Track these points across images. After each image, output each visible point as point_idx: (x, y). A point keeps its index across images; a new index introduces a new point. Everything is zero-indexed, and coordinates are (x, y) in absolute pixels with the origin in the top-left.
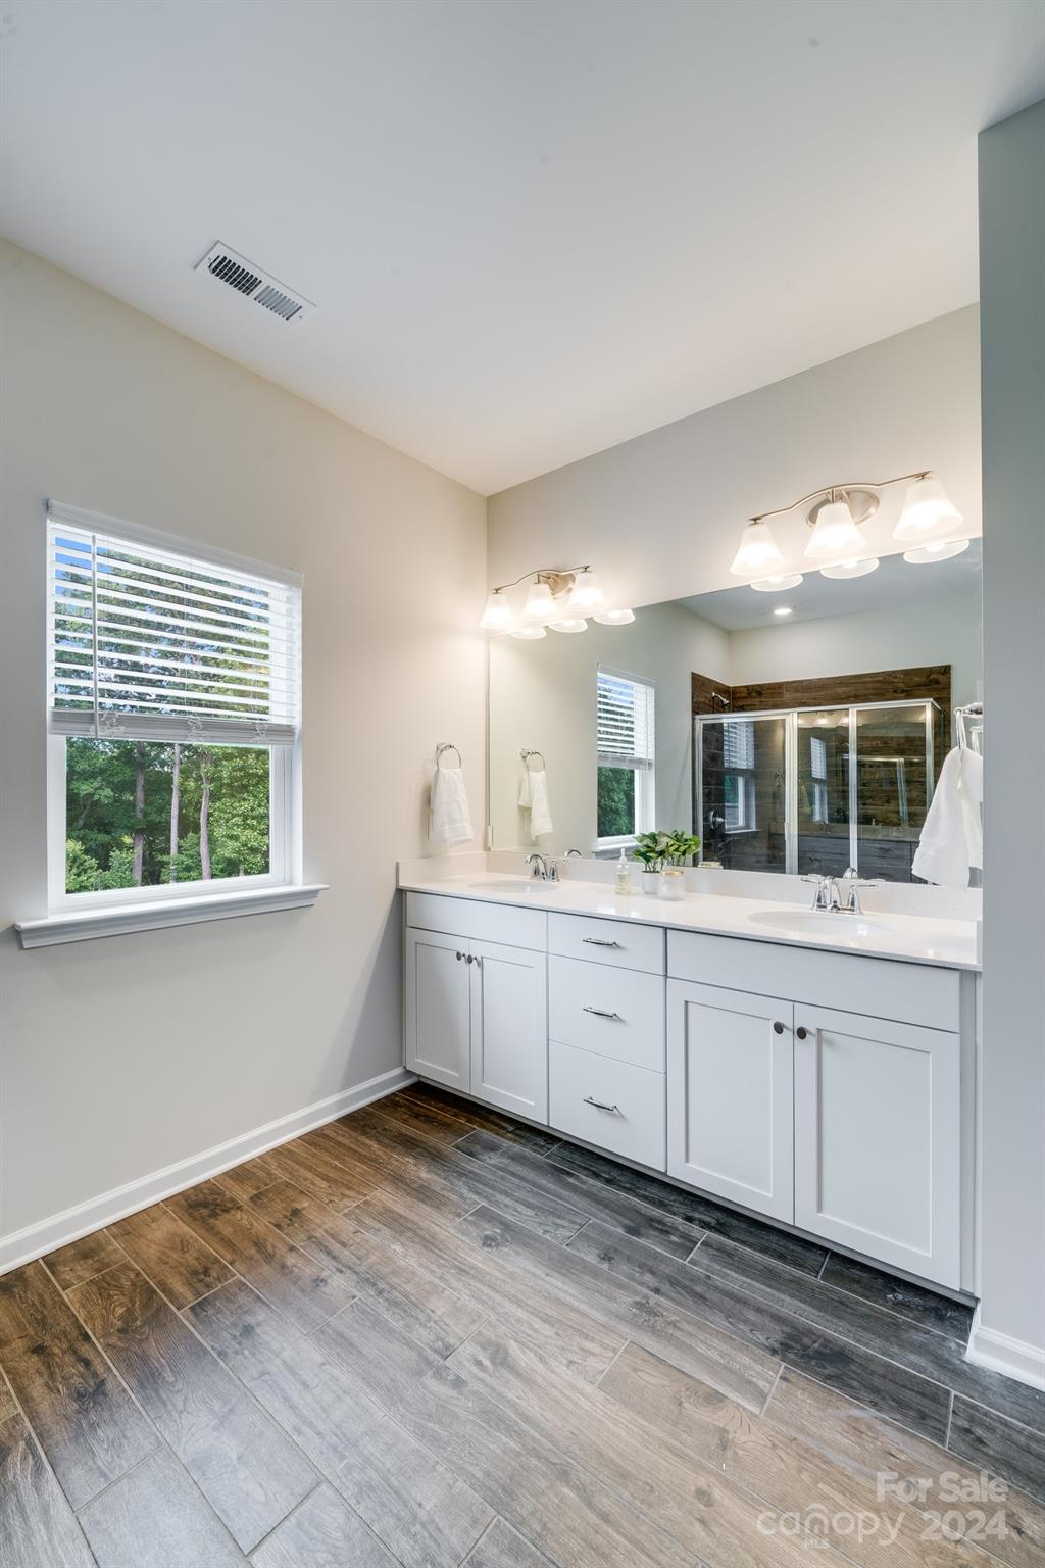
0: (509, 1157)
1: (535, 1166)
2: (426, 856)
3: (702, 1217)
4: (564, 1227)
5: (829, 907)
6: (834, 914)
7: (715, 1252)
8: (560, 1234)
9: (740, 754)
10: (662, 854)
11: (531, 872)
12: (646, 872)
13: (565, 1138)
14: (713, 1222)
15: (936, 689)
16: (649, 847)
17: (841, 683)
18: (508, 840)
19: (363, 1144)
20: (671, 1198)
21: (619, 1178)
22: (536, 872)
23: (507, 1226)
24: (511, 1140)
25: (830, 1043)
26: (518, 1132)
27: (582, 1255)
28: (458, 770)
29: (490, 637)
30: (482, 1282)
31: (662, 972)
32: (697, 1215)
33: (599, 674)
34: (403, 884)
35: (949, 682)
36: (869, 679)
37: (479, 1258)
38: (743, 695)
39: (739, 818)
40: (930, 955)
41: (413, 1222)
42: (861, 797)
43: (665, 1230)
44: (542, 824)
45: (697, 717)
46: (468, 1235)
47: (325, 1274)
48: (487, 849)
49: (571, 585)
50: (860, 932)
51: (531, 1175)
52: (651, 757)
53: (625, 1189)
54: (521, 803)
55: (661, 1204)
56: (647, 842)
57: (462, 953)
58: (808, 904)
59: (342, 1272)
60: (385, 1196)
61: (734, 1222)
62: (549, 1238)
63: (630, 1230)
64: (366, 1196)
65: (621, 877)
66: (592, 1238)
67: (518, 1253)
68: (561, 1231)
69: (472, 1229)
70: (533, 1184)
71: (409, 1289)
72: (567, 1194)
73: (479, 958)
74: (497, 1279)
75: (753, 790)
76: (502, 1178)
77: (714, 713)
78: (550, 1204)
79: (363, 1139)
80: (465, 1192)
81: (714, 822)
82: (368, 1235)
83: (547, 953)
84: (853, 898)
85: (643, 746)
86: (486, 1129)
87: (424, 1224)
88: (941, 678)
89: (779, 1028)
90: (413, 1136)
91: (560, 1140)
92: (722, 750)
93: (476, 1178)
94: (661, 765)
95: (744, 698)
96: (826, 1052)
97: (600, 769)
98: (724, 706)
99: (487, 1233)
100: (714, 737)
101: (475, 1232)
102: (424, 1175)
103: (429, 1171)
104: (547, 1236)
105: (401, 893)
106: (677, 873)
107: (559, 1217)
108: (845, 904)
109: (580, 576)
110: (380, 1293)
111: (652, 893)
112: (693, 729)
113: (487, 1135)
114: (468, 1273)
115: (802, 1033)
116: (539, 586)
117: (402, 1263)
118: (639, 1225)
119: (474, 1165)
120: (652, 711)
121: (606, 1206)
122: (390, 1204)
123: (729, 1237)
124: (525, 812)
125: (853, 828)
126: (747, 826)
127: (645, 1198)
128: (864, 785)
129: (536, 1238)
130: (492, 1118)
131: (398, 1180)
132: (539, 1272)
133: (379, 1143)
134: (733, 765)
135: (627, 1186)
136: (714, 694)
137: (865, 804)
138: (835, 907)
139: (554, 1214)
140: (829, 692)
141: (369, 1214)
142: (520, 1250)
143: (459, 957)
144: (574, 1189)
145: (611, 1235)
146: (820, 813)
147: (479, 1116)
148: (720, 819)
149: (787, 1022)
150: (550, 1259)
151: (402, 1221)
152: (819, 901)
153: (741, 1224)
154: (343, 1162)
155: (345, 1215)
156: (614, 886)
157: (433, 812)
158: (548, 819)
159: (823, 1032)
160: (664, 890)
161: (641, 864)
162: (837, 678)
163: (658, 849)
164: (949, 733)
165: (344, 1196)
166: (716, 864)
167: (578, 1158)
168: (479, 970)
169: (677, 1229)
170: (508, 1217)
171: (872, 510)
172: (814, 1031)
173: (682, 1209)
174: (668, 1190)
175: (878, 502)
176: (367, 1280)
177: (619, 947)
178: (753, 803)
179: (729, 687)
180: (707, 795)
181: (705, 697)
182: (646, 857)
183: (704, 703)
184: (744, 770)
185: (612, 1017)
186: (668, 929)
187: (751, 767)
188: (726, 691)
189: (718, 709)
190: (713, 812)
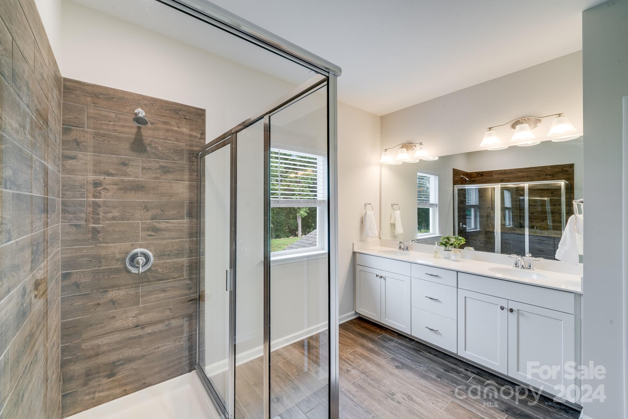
0: (398, 344)
1: (407, 347)
2: (361, 241)
3: (471, 370)
4: (422, 366)
5: (520, 267)
6: (522, 270)
7: (478, 381)
8: (422, 368)
9: (473, 199)
10: (452, 244)
11: (398, 248)
12: (445, 250)
13: (416, 340)
14: (476, 372)
15: (567, 174)
16: (446, 242)
17: (520, 171)
18: (387, 236)
19: (348, 334)
20: (459, 363)
21: (438, 355)
22: (400, 248)
23: (403, 364)
24: (397, 338)
25: (523, 315)
26: (399, 336)
27: (430, 375)
28: (372, 212)
29: (381, 165)
30: (399, 378)
31: (456, 286)
32: (469, 369)
33: (418, 173)
34: (355, 250)
35: (573, 171)
36: (534, 170)
37: (396, 371)
38: (475, 176)
39: (472, 225)
40: (563, 287)
41: (371, 358)
42: (530, 218)
43: (458, 372)
44: (399, 230)
45: (455, 186)
46: (391, 364)
47: (349, 369)
48: (380, 238)
49: (414, 148)
50: (533, 277)
51: (407, 350)
52: (437, 202)
53: (441, 358)
54: (391, 222)
55: (455, 364)
56: (446, 240)
57: (378, 275)
58: (512, 265)
59: (354, 369)
60: (359, 350)
61: (484, 373)
62: (418, 369)
63: (445, 370)
64: (354, 349)
65: (436, 252)
66: (433, 371)
67: (408, 372)
68: (421, 368)
69: (391, 363)
70: (408, 353)
71: (376, 377)
72: (421, 357)
73: (384, 277)
74: (403, 378)
75: (478, 214)
76: (397, 350)
77: (462, 184)
78: (416, 359)
79: (347, 332)
80: (386, 352)
81: (462, 227)
82: (359, 360)
83: (411, 277)
84: (530, 264)
85: (434, 198)
86: (387, 334)
87: (376, 359)
88: (569, 169)
89: (502, 308)
90: (363, 333)
91: (415, 340)
92: (465, 198)
93: (389, 349)
94: (441, 205)
95: (475, 177)
96: (521, 318)
97: (418, 208)
98: (466, 181)
99: (396, 365)
100: (462, 194)
101: (393, 364)
102: (371, 346)
103: (372, 344)
104: (417, 368)
105: (354, 253)
106: (458, 252)
107: (420, 363)
108: (527, 266)
109: (418, 146)
110: (368, 376)
111: (448, 258)
112: (454, 191)
113: (388, 336)
114: (394, 375)
115: (511, 310)
116: (402, 149)
117: (372, 369)
118: (448, 370)
119: (386, 345)
120: (437, 185)
121: (436, 362)
122: (362, 352)
123: (482, 377)
124: (393, 226)
125: (527, 231)
126: (476, 228)
127: (449, 362)
128: (531, 213)
129: (414, 369)
130: (389, 331)
131: (363, 346)
132: (417, 378)
133: (353, 334)
134: (470, 204)
135: (442, 357)
136: (462, 176)
137: (532, 222)
138: (523, 267)
139: (418, 363)
140: (515, 175)
141: (357, 354)
142: (409, 371)
143: (377, 276)
144: (423, 356)
145: (439, 371)
146: (509, 223)
147: (383, 329)
148: (465, 226)
149: (505, 306)
150: (419, 375)
151: (367, 358)
152: (516, 264)
153: (486, 374)
154: (343, 339)
155: (349, 354)
156: (433, 255)
157: (364, 226)
158: (401, 228)
159: (520, 311)
160: (453, 257)
161: (443, 248)
162: (518, 169)
163: (450, 243)
164: (573, 192)
165: (347, 349)
166: (472, 248)
167: (423, 347)
168: (384, 281)
169: (463, 373)
170: (402, 361)
171: (538, 124)
172: (516, 310)
173: (463, 367)
174: (457, 360)
175: (541, 122)
176: (363, 372)
177: (439, 277)
178: (478, 219)
179: (468, 173)
180: (459, 216)
181: (459, 178)
182: (445, 245)
183: (458, 180)
184: (474, 205)
185: (436, 300)
186: (457, 272)
187: (477, 204)
188: (467, 174)
189: (464, 182)
190: (461, 223)
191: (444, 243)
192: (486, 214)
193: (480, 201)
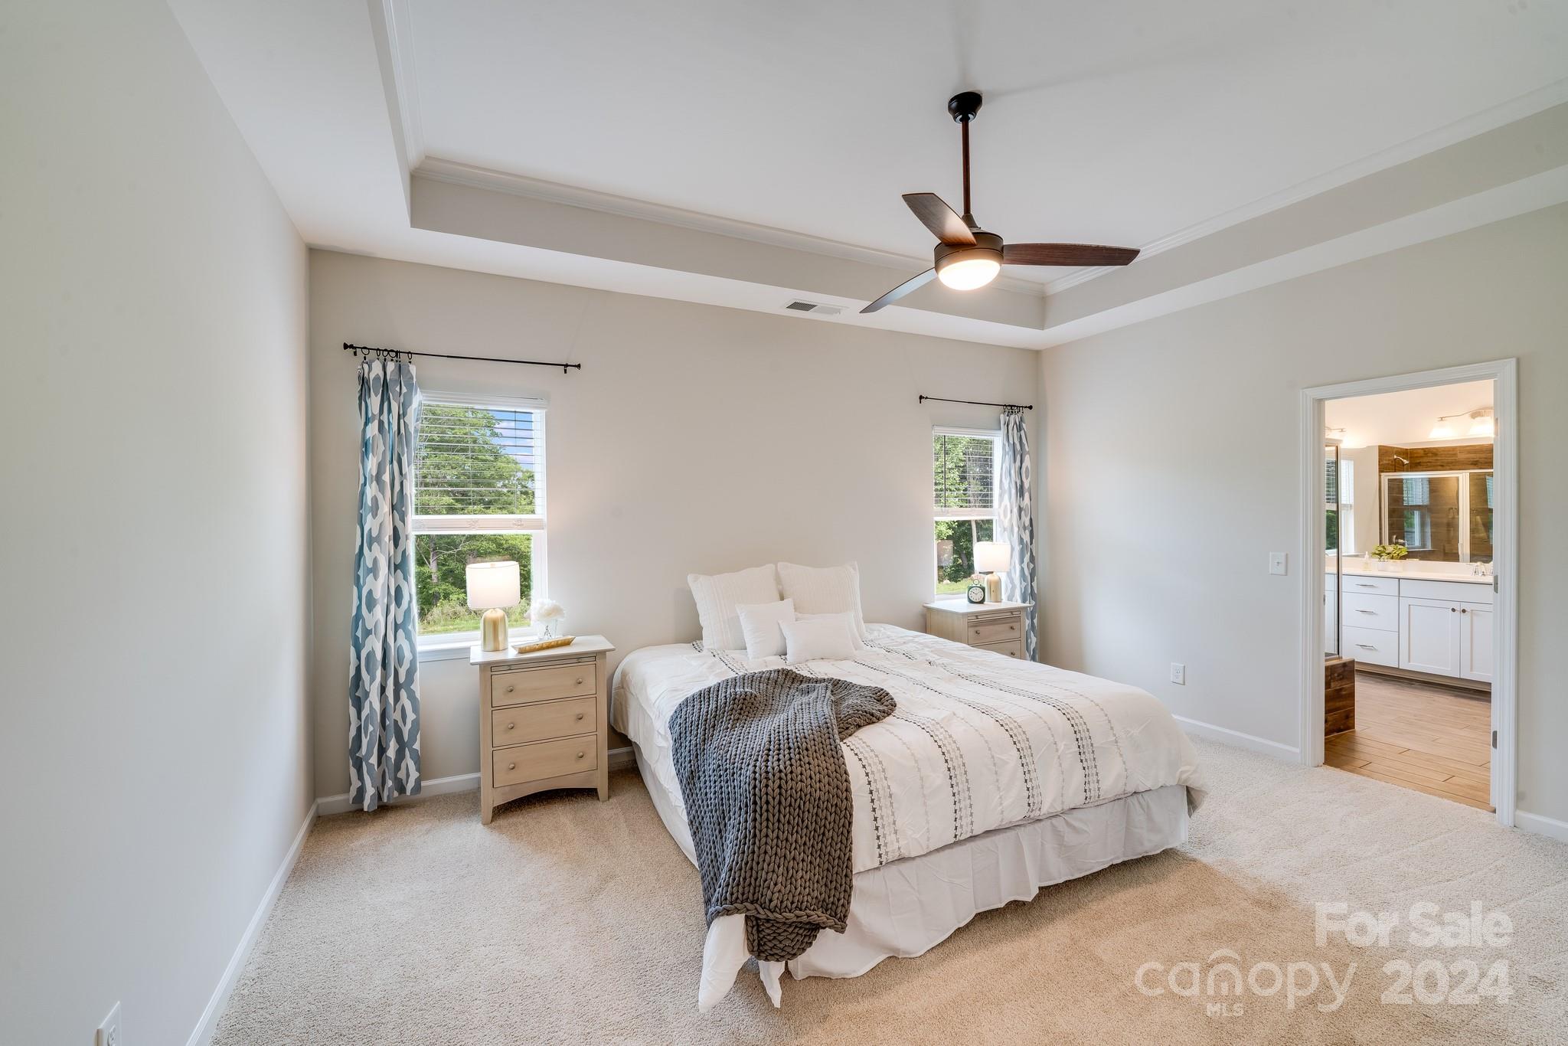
5: (1480, 574)
9: (1416, 496)
10: (1389, 554)
16: (1381, 551)
31: (1396, 594)
38: (1420, 455)
45: (1382, 474)
52: (1352, 502)
65: (1367, 564)
77: (1395, 471)
89: (1453, 610)
92: (1403, 494)
94: (1358, 507)
95: (1421, 457)
98: (1403, 464)
100: (1396, 489)
112: (1380, 482)
115: (1464, 611)
120: (1351, 475)
134: (1411, 504)
136: (1395, 457)
138: (1483, 574)
149: (1457, 608)
152: (1475, 572)
156: (1362, 567)
161: (1376, 559)
163: (1387, 552)
177: (1375, 587)
178: (1428, 530)
179: (1407, 450)
180: (1391, 525)
181: (1389, 460)
182: (1380, 555)
183: (1388, 464)
184: (1419, 506)
185: (1371, 613)
186: (1399, 579)
187: (1426, 502)
188: (1405, 453)
189: (1397, 467)
190: (1395, 537)
191: (1377, 552)
192: (1445, 521)
193: (1431, 497)
